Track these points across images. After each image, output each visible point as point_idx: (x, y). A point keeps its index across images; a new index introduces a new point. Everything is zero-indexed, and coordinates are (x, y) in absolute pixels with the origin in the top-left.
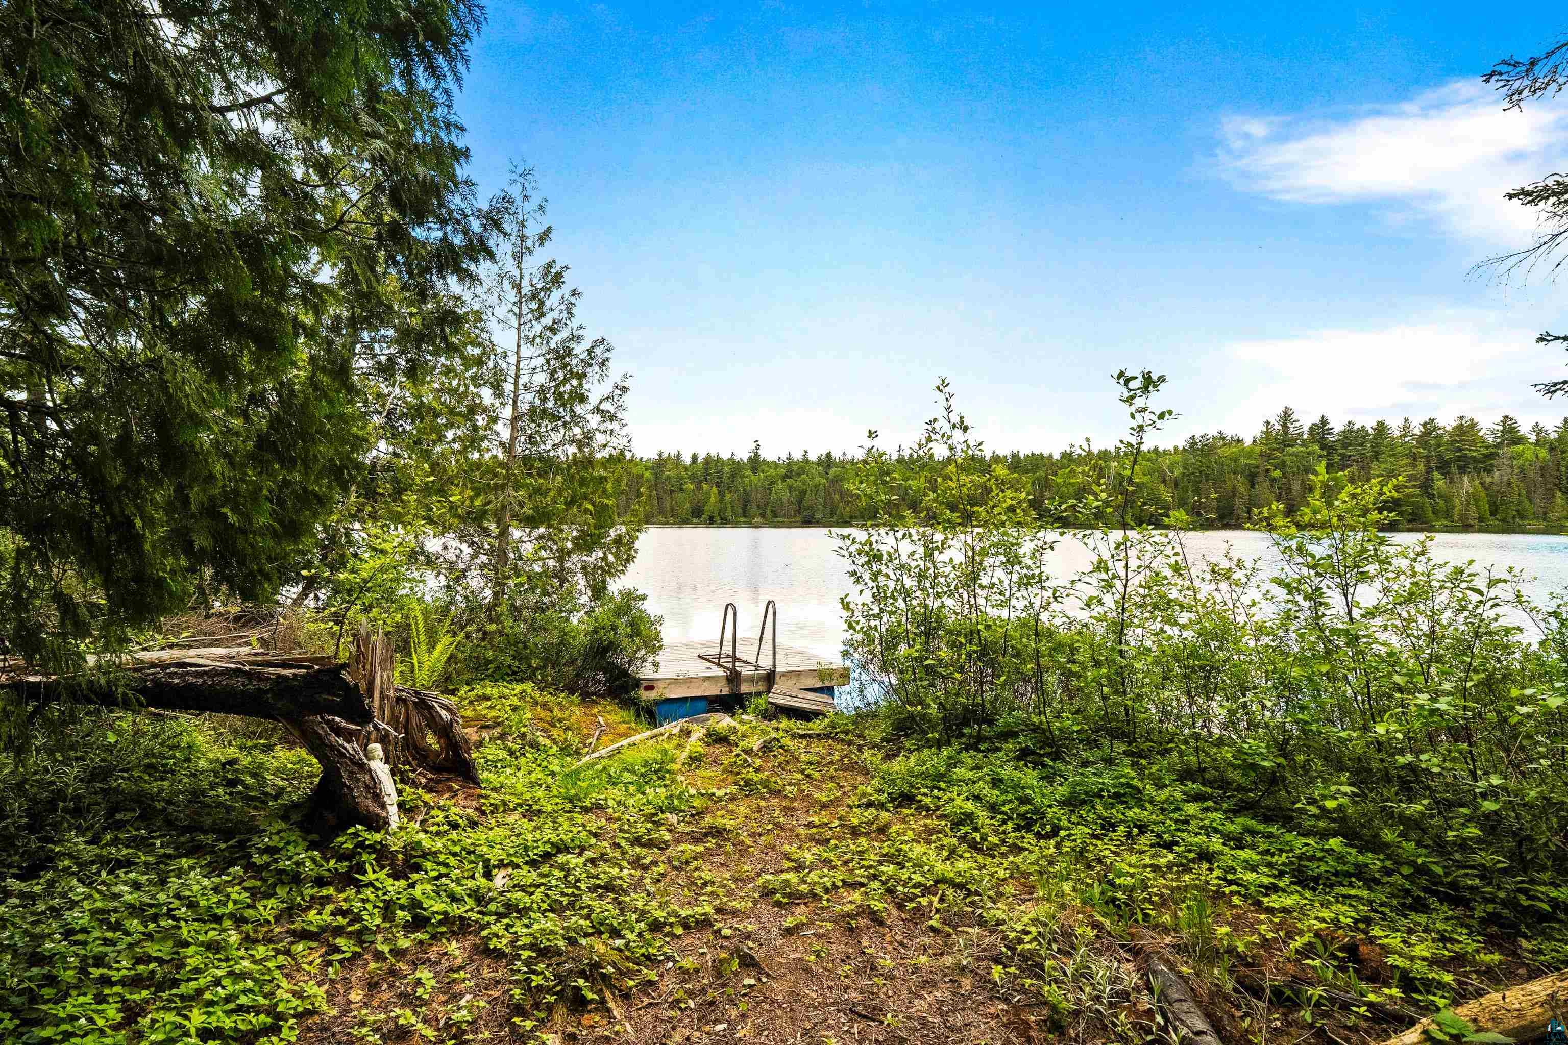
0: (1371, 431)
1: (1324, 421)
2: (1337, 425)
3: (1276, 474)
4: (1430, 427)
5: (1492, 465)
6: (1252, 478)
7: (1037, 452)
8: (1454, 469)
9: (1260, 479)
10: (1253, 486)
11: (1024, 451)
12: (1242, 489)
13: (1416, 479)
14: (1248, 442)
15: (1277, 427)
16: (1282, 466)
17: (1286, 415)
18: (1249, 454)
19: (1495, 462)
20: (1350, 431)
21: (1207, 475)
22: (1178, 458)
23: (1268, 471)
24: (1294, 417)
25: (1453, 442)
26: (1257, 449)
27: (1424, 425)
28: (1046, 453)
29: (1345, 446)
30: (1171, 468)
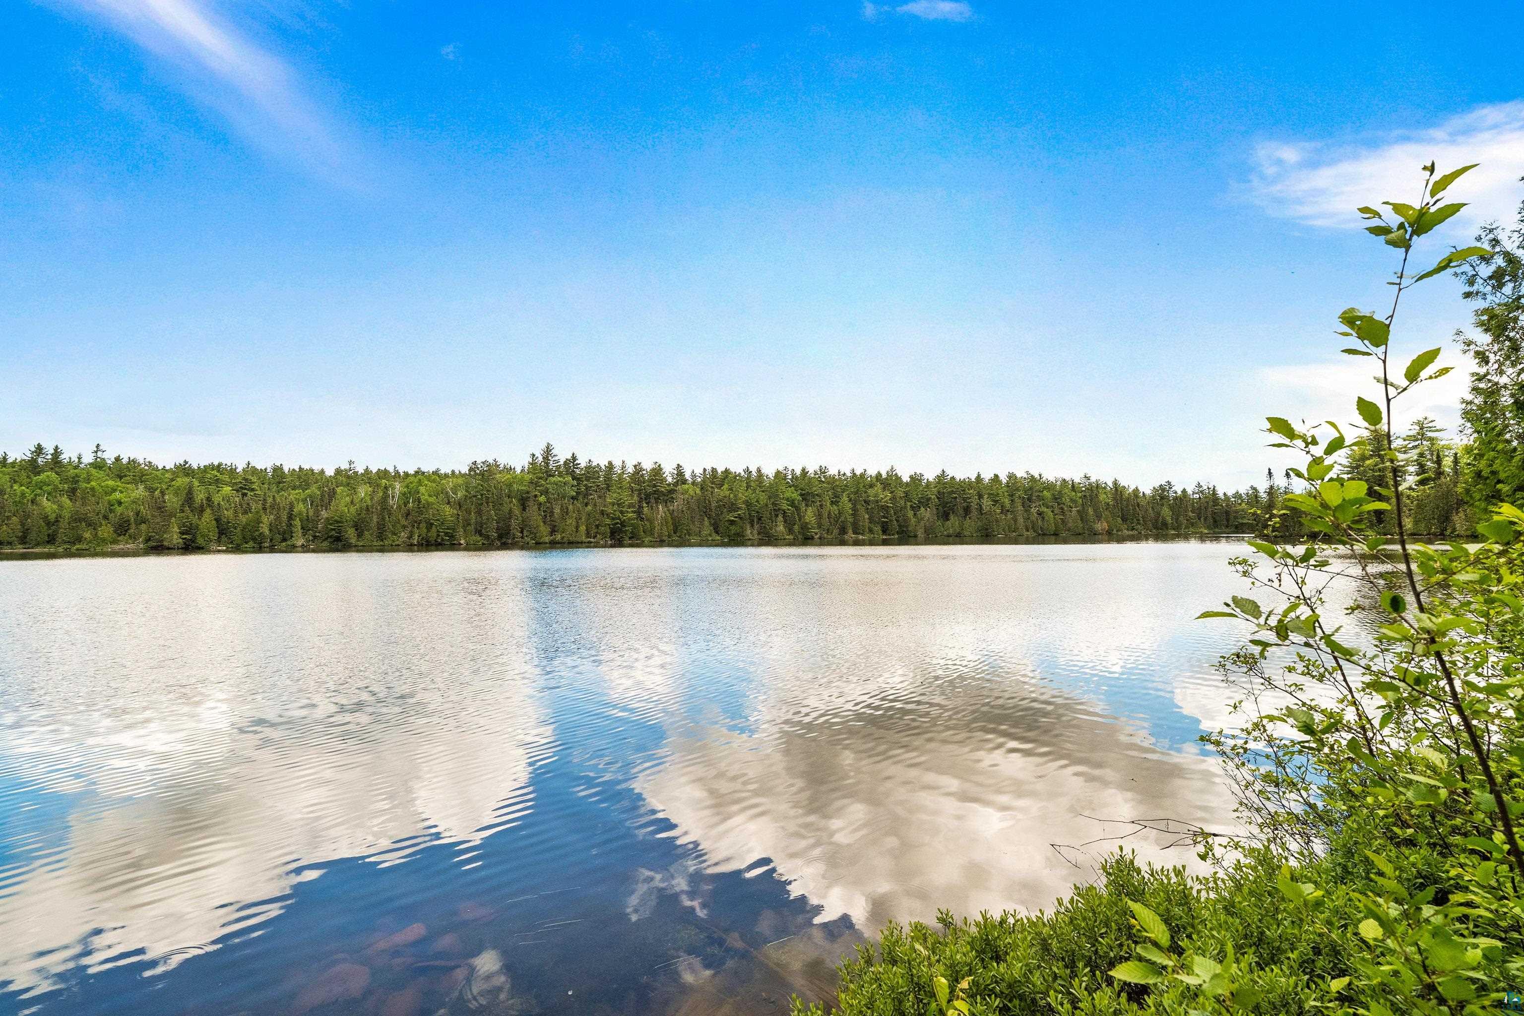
0: (603, 468)
1: (574, 458)
2: (582, 462)
3: (542, 499)
4: (638, 468)
5: (672, 498)
6: (524, 503)
7: (306, 467)
8: (653, 501)
9: (531, 503)
10: (524, 509)
11: (290, 464)
12: (517, 511)
13: (634, 507)
14: (518, 470)
15: (541, 459)
16: (546, 492)
17: (548, 451)
18: (521, 481)
19: (674, 496)
20: (590, 467)
21: (487, 498)
22: (460, 481)
23: (536, 496)
24: (554, 452)
25: (650, 481)
26: (528, 477)
27: (635, 466)
28: (317, 468)
29: (588, 479)
30: (455, 490)
